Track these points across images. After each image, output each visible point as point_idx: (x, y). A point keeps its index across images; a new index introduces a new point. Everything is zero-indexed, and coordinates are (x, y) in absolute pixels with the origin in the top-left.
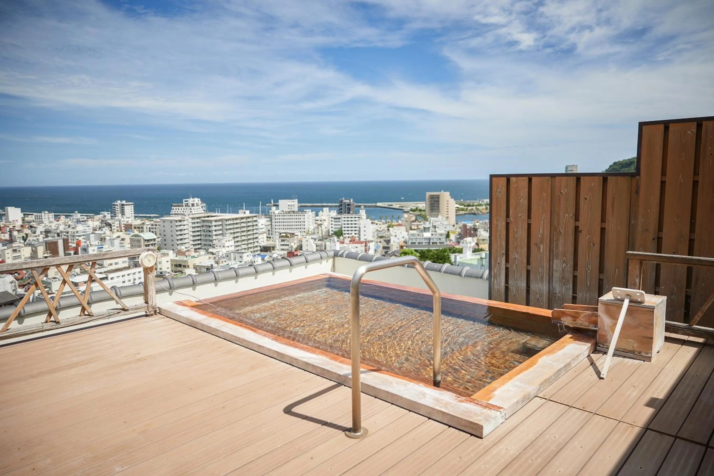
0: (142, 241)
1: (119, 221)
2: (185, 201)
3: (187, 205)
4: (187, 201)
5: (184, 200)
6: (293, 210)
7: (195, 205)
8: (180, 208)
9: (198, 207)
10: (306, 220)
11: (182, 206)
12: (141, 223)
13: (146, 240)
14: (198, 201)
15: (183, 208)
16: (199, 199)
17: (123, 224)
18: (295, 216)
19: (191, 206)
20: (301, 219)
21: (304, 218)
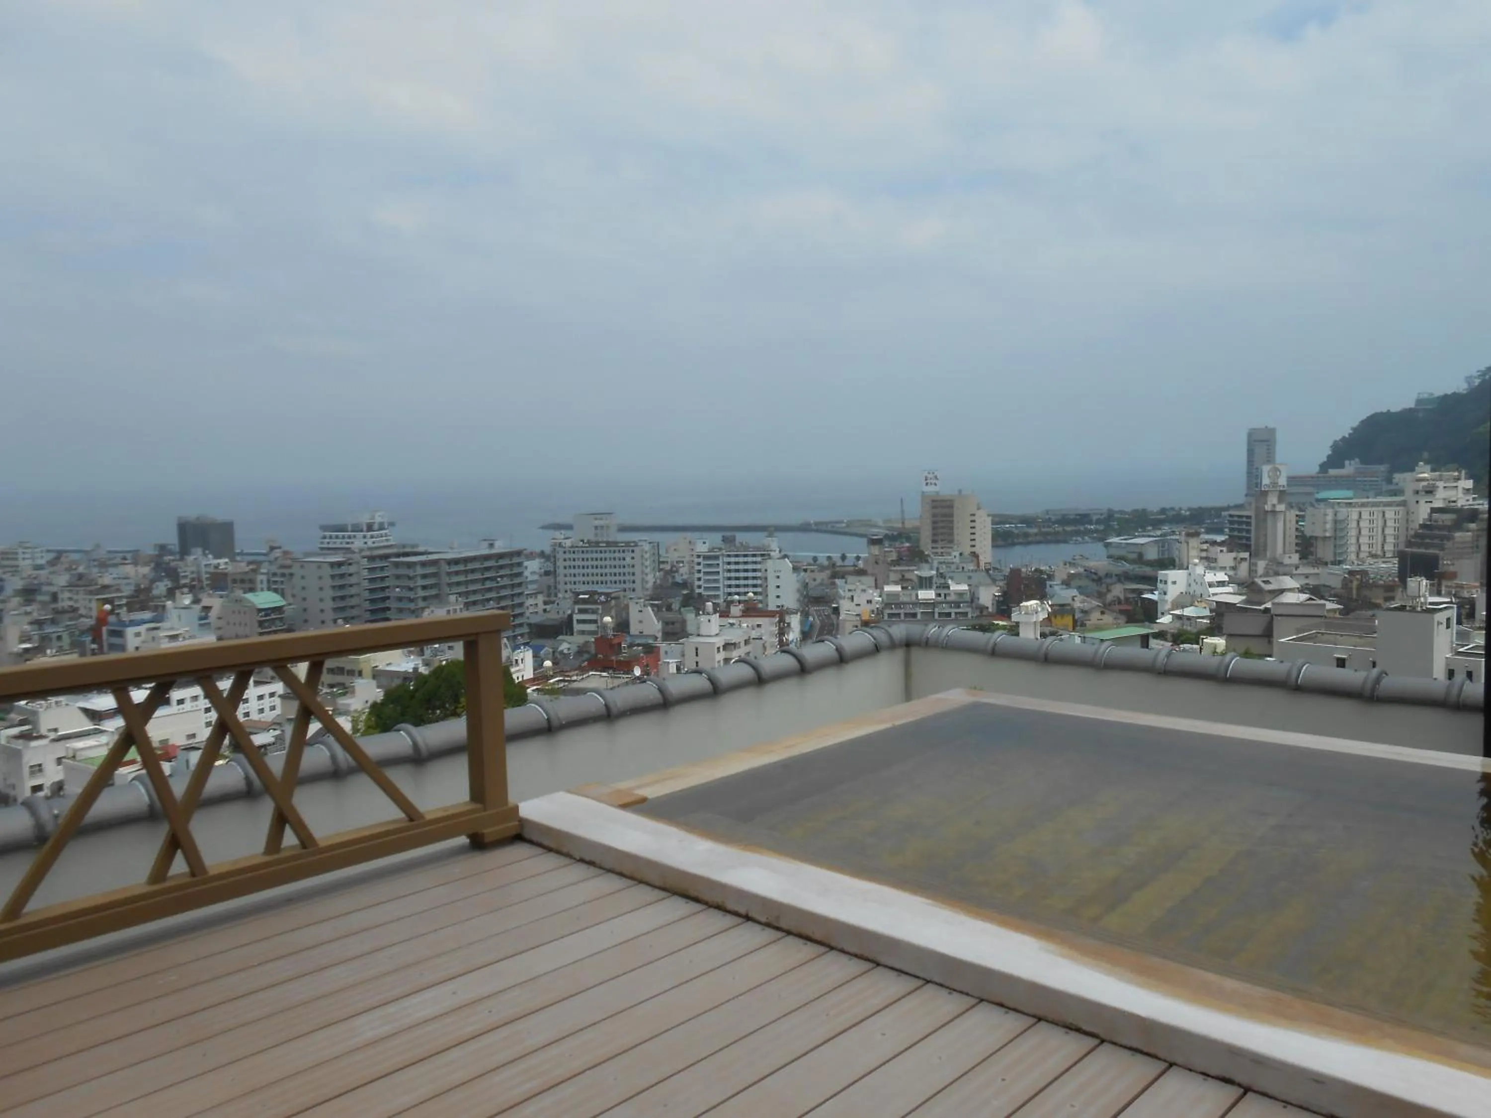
0: (251, 612)
3: (356, 527)
6: (604, 538)
8: (340, 534)
9: (383, 532)
10: (637, 562)
11: (345, 529)
13: (260, 611)
15: (346, 534)
18: (610, 551)
19: (365, 529)
20: (624, 559)
21: (633, 558)
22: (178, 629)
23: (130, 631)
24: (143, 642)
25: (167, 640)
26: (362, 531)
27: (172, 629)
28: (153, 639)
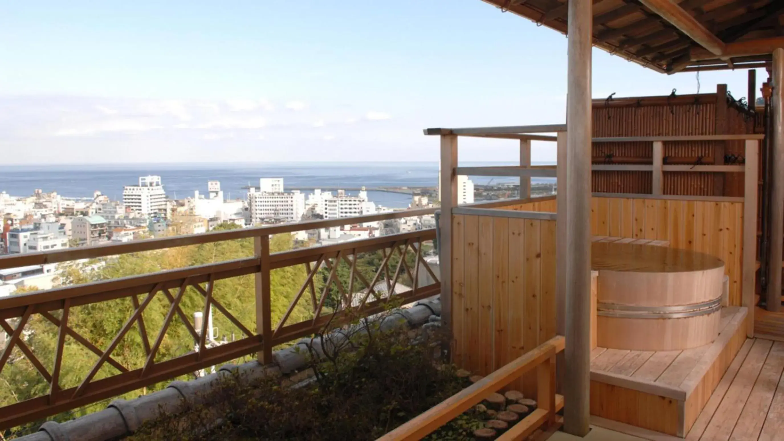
0: (88, 227)
1: (58, 204)
2: (142, 179)
3: (144, 185)
4: (144, 179)
5: (140, 178)
6: (277, 191)
7: (154, 184)
8: (135, 188)
9: (158, 187)
10: (294, 203)
11: (139, 186)
12: (85, 206)
13: (92, 225)
14: (158, 179)
15: (138, 188)
16: (160, 177)
17: (63, 208)
18: (280, 198)
19: (149, 184)
20: (287, 202)
21: (292, 201)
22: (47, 234)
23: (22, 235)
24: (29, 240)
25: (42, 239)
26: (147, 186)
27: (44, 234)
28: (34, 239)
